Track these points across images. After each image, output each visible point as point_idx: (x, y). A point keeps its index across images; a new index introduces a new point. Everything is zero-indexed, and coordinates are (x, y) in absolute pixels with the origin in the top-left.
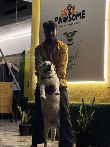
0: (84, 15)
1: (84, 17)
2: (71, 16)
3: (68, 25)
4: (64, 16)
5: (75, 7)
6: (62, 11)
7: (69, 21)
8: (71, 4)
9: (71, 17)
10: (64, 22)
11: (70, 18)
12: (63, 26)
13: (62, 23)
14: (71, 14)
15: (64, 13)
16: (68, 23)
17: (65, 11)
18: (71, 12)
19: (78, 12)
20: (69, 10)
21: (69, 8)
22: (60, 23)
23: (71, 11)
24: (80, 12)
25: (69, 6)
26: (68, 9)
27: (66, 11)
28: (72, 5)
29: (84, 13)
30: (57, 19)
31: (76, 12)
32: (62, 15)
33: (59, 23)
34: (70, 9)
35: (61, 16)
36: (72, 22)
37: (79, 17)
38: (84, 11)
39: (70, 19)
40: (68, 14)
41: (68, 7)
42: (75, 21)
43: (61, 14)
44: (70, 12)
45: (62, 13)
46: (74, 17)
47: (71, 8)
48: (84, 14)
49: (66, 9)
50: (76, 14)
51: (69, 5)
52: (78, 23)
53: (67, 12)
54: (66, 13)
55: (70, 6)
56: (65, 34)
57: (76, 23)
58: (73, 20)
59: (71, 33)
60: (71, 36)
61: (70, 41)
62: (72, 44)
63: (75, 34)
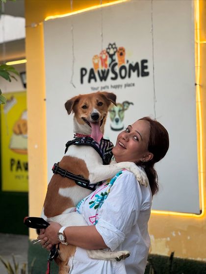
0: (146, 71)
3: (110, 87)
4: (101, 68)
5: (124, 51)
6: (95, 56)
7: (113, 79)
8: (114, 44)
9: (118, 71)
10: (101, 80)
11: (114, 72)
12: (100, 89)
13: (96, 80)
14: (116, 64)
15: (99, 61)
18: (117, 61)
20: (111, 56)
21: (112, 52)
22: (93, 81)
23: (116, 57)
24: (137, 64)
25: (110, 47)
26: (108, 53)
27: (104, 57)
29: (145, 64)
30: (84, 72)
31: (128, 61)
32: (96, 65)
33: (89, 81)
34: (114, 54)
36: (119, 81)
38: (146, 61)
40: (110, 65)
41: (107, 49)
42: (127, 80)
44: (113, 60)
45: (96, 61)
46: (123, 72)
47: (115, 52)
48: (146, 67)
49: (105, 52)
50: (127, 66)
51: (110, 44)
53: (106, 60)
55: (114, 48)
57: (129, 85)
58: (123, 78)
59: (118, 104)
60: (120, 111)
61: (117, 121)
62: (121, 129)
63: (128, 107)
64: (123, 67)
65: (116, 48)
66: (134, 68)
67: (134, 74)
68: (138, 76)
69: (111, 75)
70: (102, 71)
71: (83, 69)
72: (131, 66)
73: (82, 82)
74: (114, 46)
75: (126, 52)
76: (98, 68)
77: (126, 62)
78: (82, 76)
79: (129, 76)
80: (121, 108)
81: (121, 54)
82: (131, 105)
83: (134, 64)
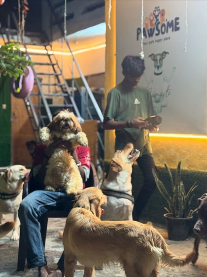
0: (178, 26)
1: (178, 29)
2: (160, 26)
3: (154, 41)
4: (150, 27)
5: (164, 12)
6: (146, 18)
7: (156, 35)
8: (159, 7)
11: (158, 30)
12: (148, 43)
13: (146, 37)
14: (159, 23)
15: (148, 21)
16: (154, 38)
17: (150, 19)
18: (160, 21)
19: (170, 20)
20: (156, 17)
21: (157, 13)
22: (144, 37)
23: (159, 18)
24: (172, 21)
26: (154, 14)
27: (152, 18)
28: (161, 9)
29: (177, 21)
30: (139, 31)
31: (166, 20)
32: (147, 25)
34: (158, 15)
36: (161, 36)
37: (170, 28)
38: (178, 19)
40: (155, 24)
42: (166, 35)
43: (145, 23)
44: (157, 20)
46: (163, 28)
47: (159, 13)
48: (178, 23)
49: (152, 14)
50: (166, 23)
51: (156, 8)
52: (169, 38)
53: (153, 20)
54: (151, 21)
56: (150, 56)
57: (166, 39)
58: (163, 33)
59: (160, 54)
60: (160, 59)
61: (158, 67)
62: (161, 73)
63: (165, 56)
64: (163, 25)
65: (159, 10)
66: (170, 25)
67: (170, 30)
68: (173, 31)
69: (156, 32)
71: (138, 29)
73: (138, 39)
74: (158, 9)
75: (166, 12)
76: (148, 27)
78: (138, 35)
79: (167, 32)
80: (161, 57)
81: (163, 15)
82: (167, 54)
83: (170, 22)
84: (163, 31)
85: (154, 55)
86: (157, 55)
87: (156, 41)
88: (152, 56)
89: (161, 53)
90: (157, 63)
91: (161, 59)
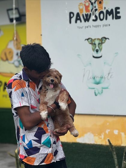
0: (118, 15)
1: (119, 17)
3: (92, 26)
4: (85, 13)
6: (81, 4)
7: (94, 20)
9: (98, 15)
10: (85, 21)
12: (84, 27)
13: (81, 21)
14: (97, 10)
15: (83, 7)
16: (91, 23)
17: (85, 5)
18: (97, 8)
19: (109, 9)
20: (92, 4)
21: (93, 1)
22: (79, 21)
23: (96, 5)
24: (112, 10)
27: (87, 4)
29: (118, 10)
30: (72, 15)
31: (105, 8)
32: (81, 10)
33: (76, 22)
34: (95, 3)
35: (78, 11)
36: (99, 22)
37: (110, 15)
38: (118, 8)
39: (94, 18)
40: (92, 10)
42: (105, 22)
43: (79, 8)
45: (81, 7)
46: (102, 15)
47: (95, 1)
49: (88, 1)
50: (105, 11)
52: (109, 25)
53: (88, 6)
54: (87, 8)
56: (88, 39)
57: (106, 26)
58: (101, 20)
59: (98, 39)
60: (99, 44)
61: (97, 51)
62: (101, 57)
63: (105, 41)
64: (102, 12)
66: (110, 13)
67: (110, 17)
68: (113, 19)
70: (86, 14)
71: (71, 13)
72: (107, 11)
73: (70, 22)
76: (83, 12)
77: (104, 8)
78: (71, 18)
79: (106, 19)
80: (100, 42)
81: (100, 3)
82: (107, 40)
83: (109, 11)
84: (102, 17)
85: (92, 39)
86: (95, 39)
87: (93, 26)
88: (89, 40)
89: (100, 38)
90: (95, 47)
91: (101, 44)
